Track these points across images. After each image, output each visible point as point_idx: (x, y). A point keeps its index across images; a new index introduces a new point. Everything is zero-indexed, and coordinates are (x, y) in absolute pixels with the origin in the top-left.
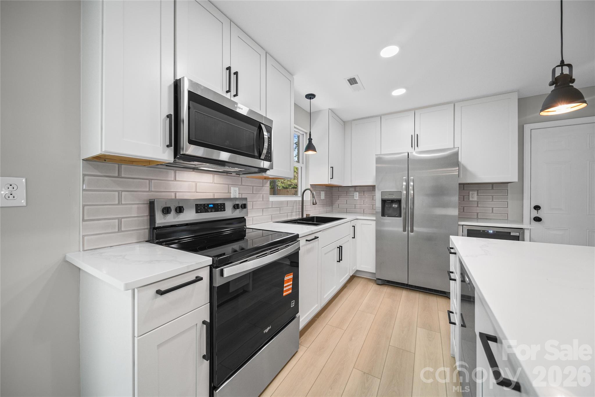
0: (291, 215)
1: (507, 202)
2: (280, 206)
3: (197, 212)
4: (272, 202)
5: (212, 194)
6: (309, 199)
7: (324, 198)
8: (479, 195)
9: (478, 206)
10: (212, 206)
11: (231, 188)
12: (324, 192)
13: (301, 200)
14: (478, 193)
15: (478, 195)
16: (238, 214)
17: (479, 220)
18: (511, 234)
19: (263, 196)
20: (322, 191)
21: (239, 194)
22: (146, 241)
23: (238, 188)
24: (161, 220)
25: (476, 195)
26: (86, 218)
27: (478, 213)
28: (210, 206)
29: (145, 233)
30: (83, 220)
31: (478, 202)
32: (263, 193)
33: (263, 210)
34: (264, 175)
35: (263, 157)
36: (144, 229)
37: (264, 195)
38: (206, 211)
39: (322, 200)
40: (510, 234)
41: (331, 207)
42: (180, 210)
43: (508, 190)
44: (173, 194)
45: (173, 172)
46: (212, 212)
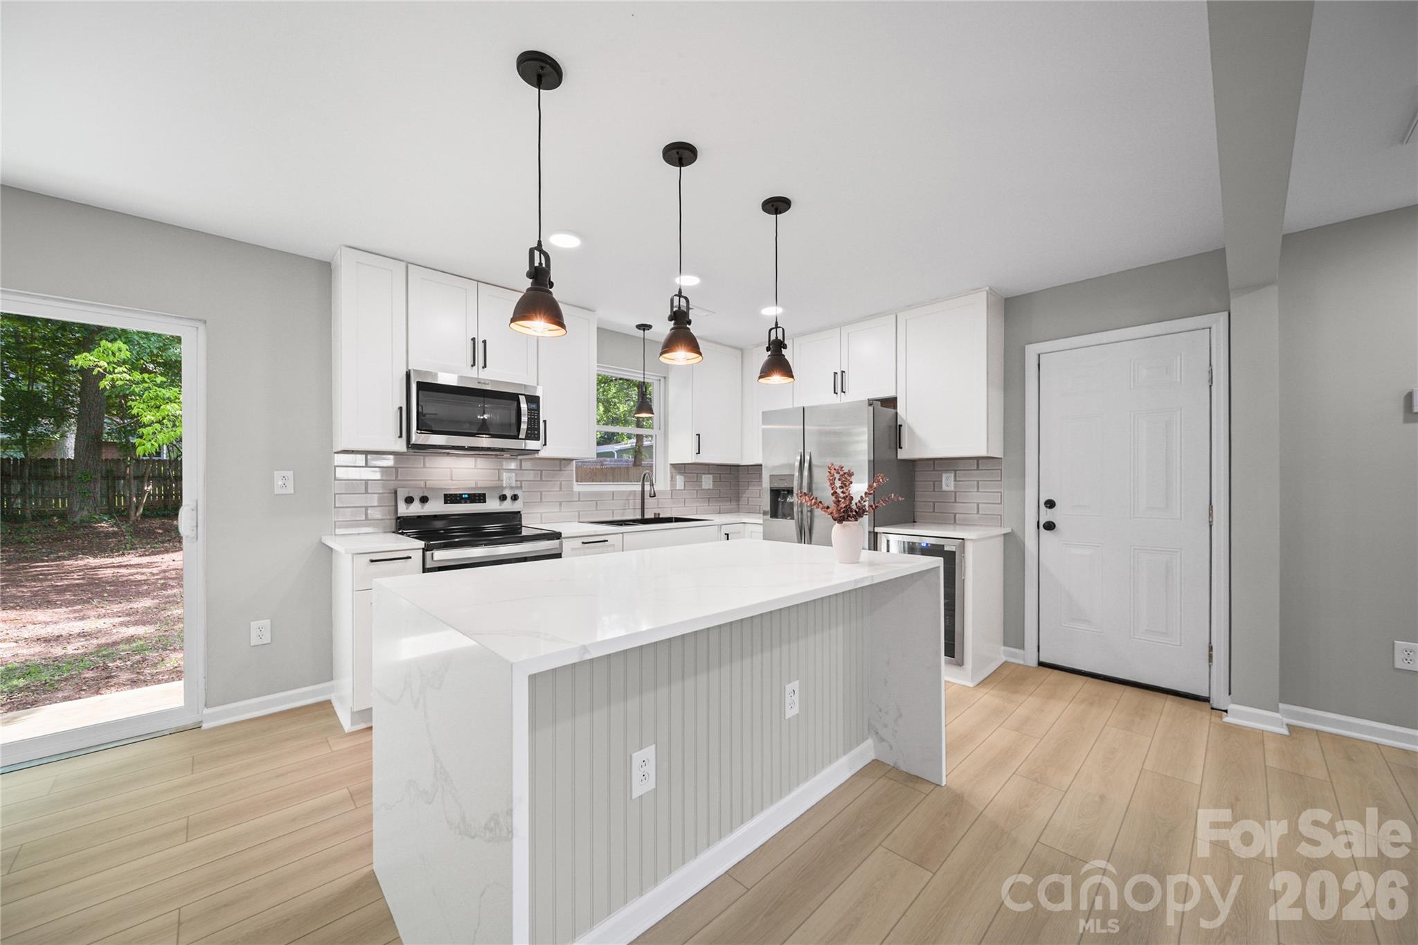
0: (623, 514)
1: (1001, 492)
2: (596, 499)
3: (446, 503)
4: (579, 493)
5: (474, 482)
6: (669, 489)
7: (711, 487)
8: (958, 479)
9: (955, 502)
10: (466, 496)
11: (502, 474)
12: (711, 476)
13: (640, 489)
14: (955, 476)
15: (955, 480)
16: (508, 506)
17: (958, 527)
18: (946, 549)
19: (561, 484)
20: (704, 474)
21: (516, 481)
22: (394, 532)
23: (514, 474)
24: (404, 510)
25: (953, 479)
26: (337, 506)
27: (955, 514)
28: (464, 496)
29: (392, 524)
30: (335, 507)
31: (955, 492)
32: (561, 479)
33: (561, 505)
34: (536, 456)
35: (522, 435)
36: (391, 519)
37: (563, 483)
38: (459, 502)
39: (703, 490)
40: (944, 548)
41: (735, 504)
42: (424, 500)
43: (1001, 470)
44: (422, 483)
45: (422, 457)
46: (466, 503)
